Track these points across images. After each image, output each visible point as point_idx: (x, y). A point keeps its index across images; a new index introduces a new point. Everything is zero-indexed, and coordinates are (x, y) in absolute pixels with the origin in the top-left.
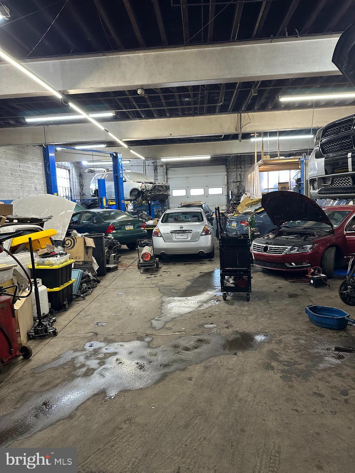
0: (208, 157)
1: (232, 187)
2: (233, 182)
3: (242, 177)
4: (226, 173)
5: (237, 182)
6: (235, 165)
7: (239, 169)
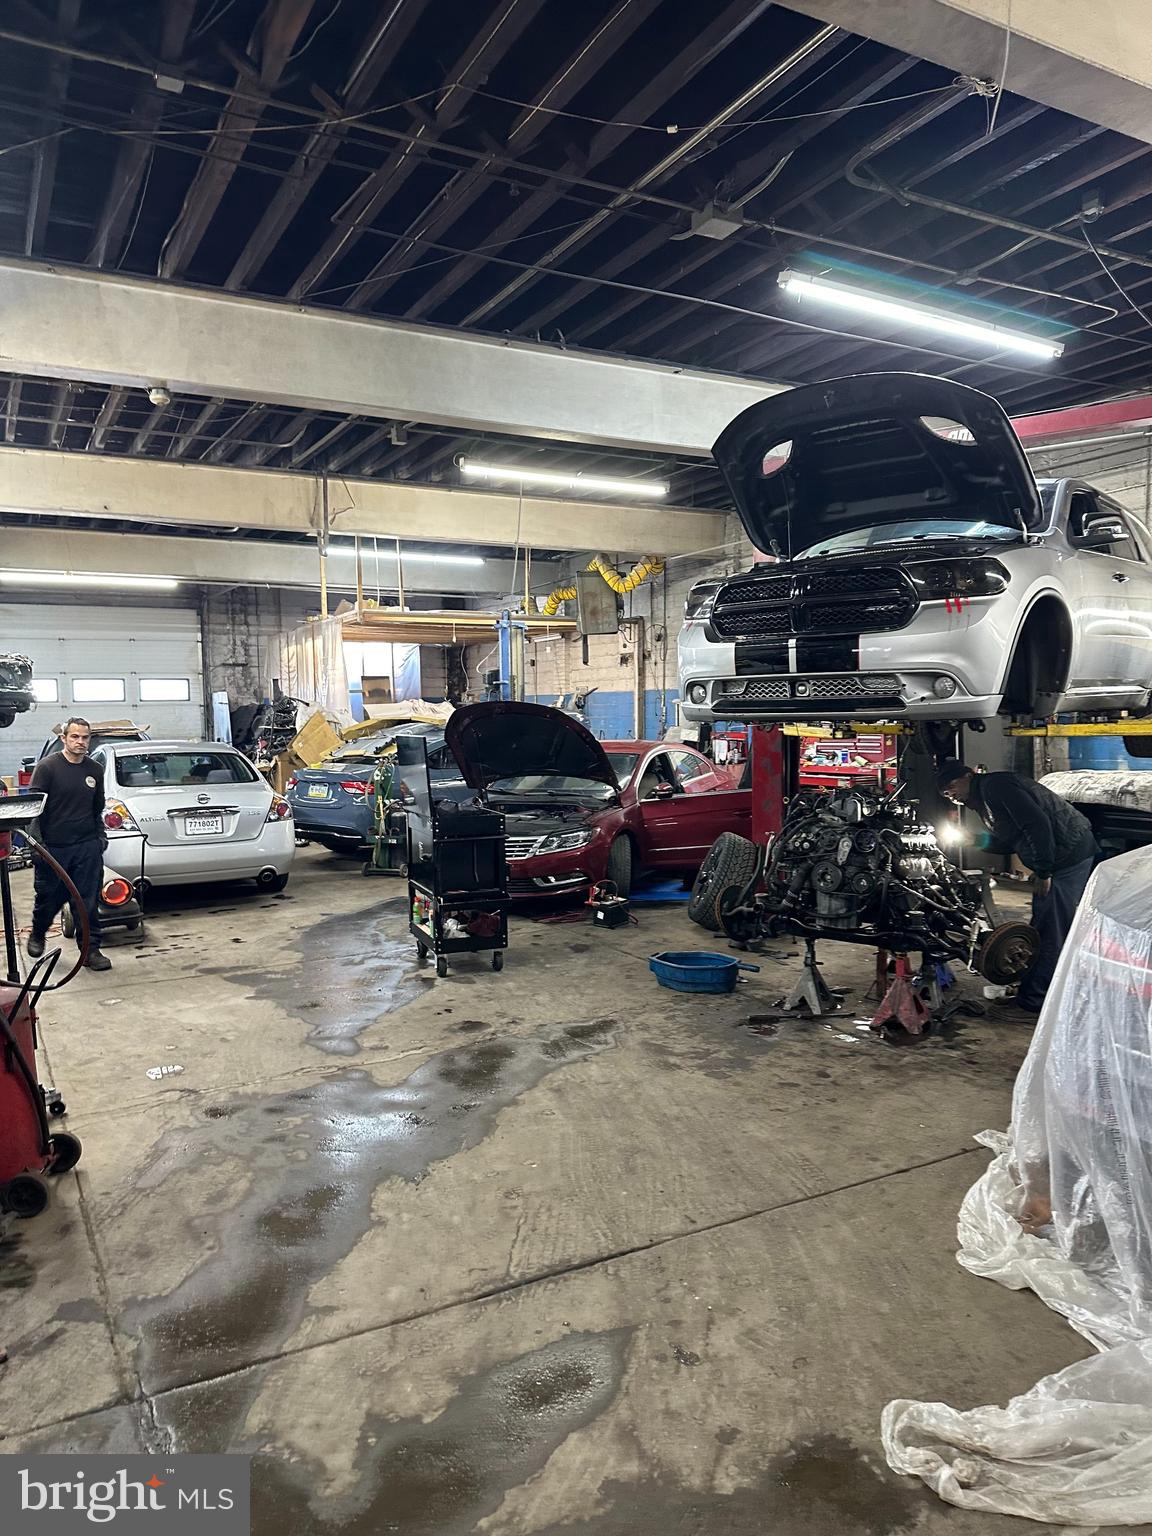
0: (169, 584)
1: (221, 680)
2: (224, 665)
3: (251, 652)
4: (200, 635)
5: (235, 665)
6: (227, 613)
7: (242, 628)
